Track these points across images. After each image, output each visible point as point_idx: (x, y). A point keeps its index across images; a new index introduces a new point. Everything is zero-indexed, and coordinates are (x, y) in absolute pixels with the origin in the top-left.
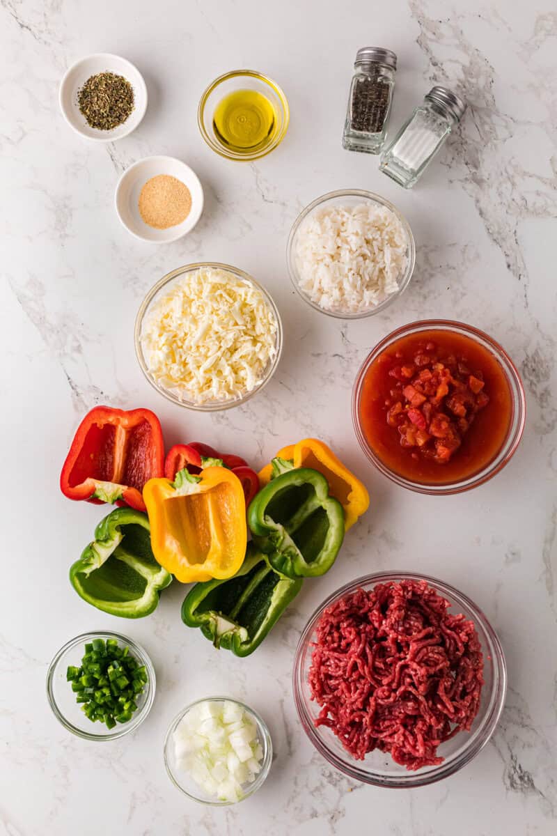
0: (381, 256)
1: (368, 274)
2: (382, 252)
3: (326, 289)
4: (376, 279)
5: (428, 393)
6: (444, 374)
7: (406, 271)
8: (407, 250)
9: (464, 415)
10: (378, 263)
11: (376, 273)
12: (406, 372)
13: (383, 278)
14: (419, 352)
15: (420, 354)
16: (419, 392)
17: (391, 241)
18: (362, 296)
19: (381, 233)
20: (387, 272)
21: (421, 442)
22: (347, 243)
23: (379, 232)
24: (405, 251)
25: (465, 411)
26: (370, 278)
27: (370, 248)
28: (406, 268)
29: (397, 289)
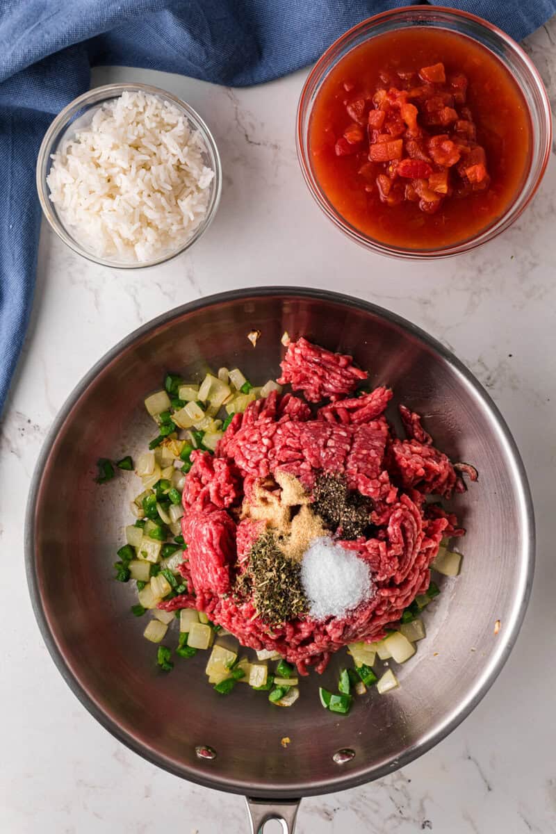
0: (164, 152)
1: (165, 182)
2: (162, 147)
3: (132, 238)
4: (179, 181)
5: (396, 133)
6: (394, 97)
7: (207, 147)
8: (189, 120)
9: (456, 116)
10: (167, 161)
11: (174, 174)
12: (352, 136)
13: (188, 174)
14: (345, 103)
15: (348, 104)
16: (389, 141)
17: (164, 126)
18: (179, 213)
19: (143, 125)
20: (186, 164)
21: (443, 188)
22: (113, 165)
23: (140, 125)
24: (187, 124)
25: (453, 111)
26: (172, 186)
27: (143, 151)
28: (205, 143)
29: (213, 174)
